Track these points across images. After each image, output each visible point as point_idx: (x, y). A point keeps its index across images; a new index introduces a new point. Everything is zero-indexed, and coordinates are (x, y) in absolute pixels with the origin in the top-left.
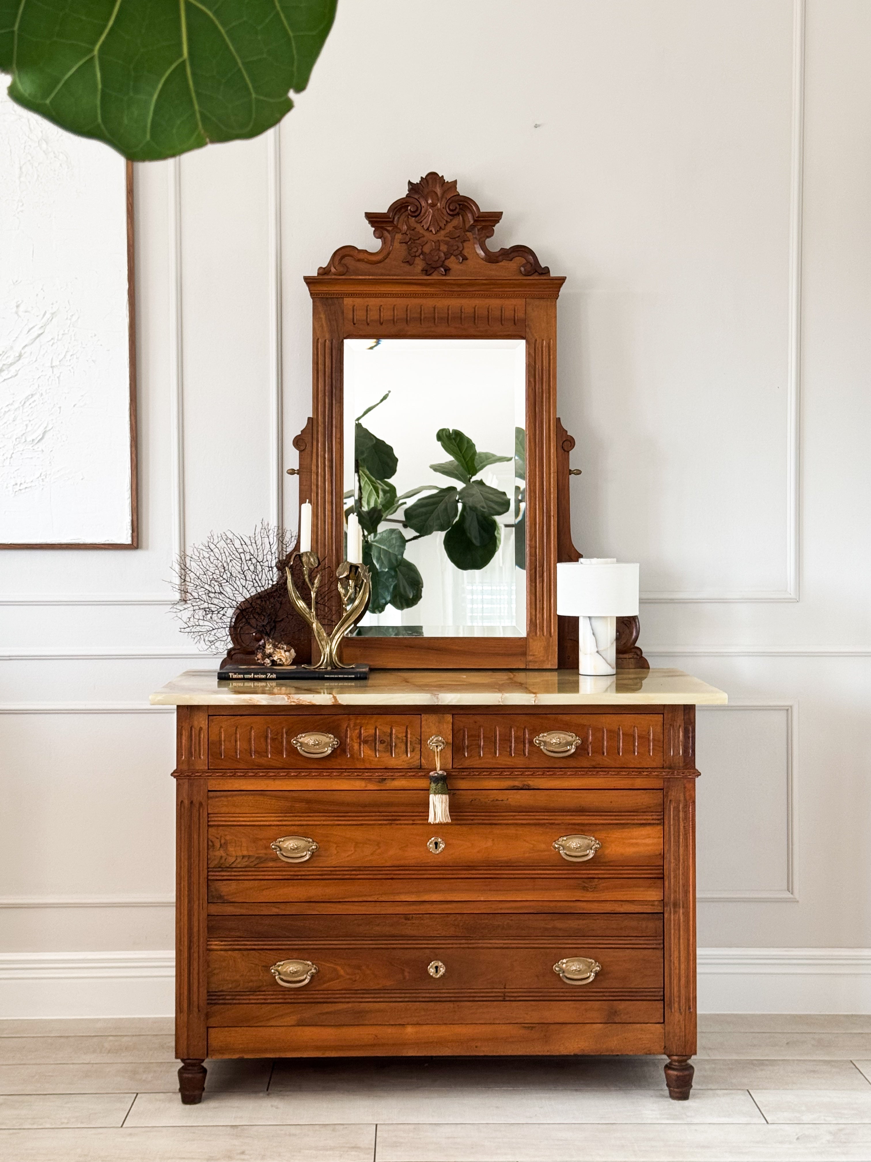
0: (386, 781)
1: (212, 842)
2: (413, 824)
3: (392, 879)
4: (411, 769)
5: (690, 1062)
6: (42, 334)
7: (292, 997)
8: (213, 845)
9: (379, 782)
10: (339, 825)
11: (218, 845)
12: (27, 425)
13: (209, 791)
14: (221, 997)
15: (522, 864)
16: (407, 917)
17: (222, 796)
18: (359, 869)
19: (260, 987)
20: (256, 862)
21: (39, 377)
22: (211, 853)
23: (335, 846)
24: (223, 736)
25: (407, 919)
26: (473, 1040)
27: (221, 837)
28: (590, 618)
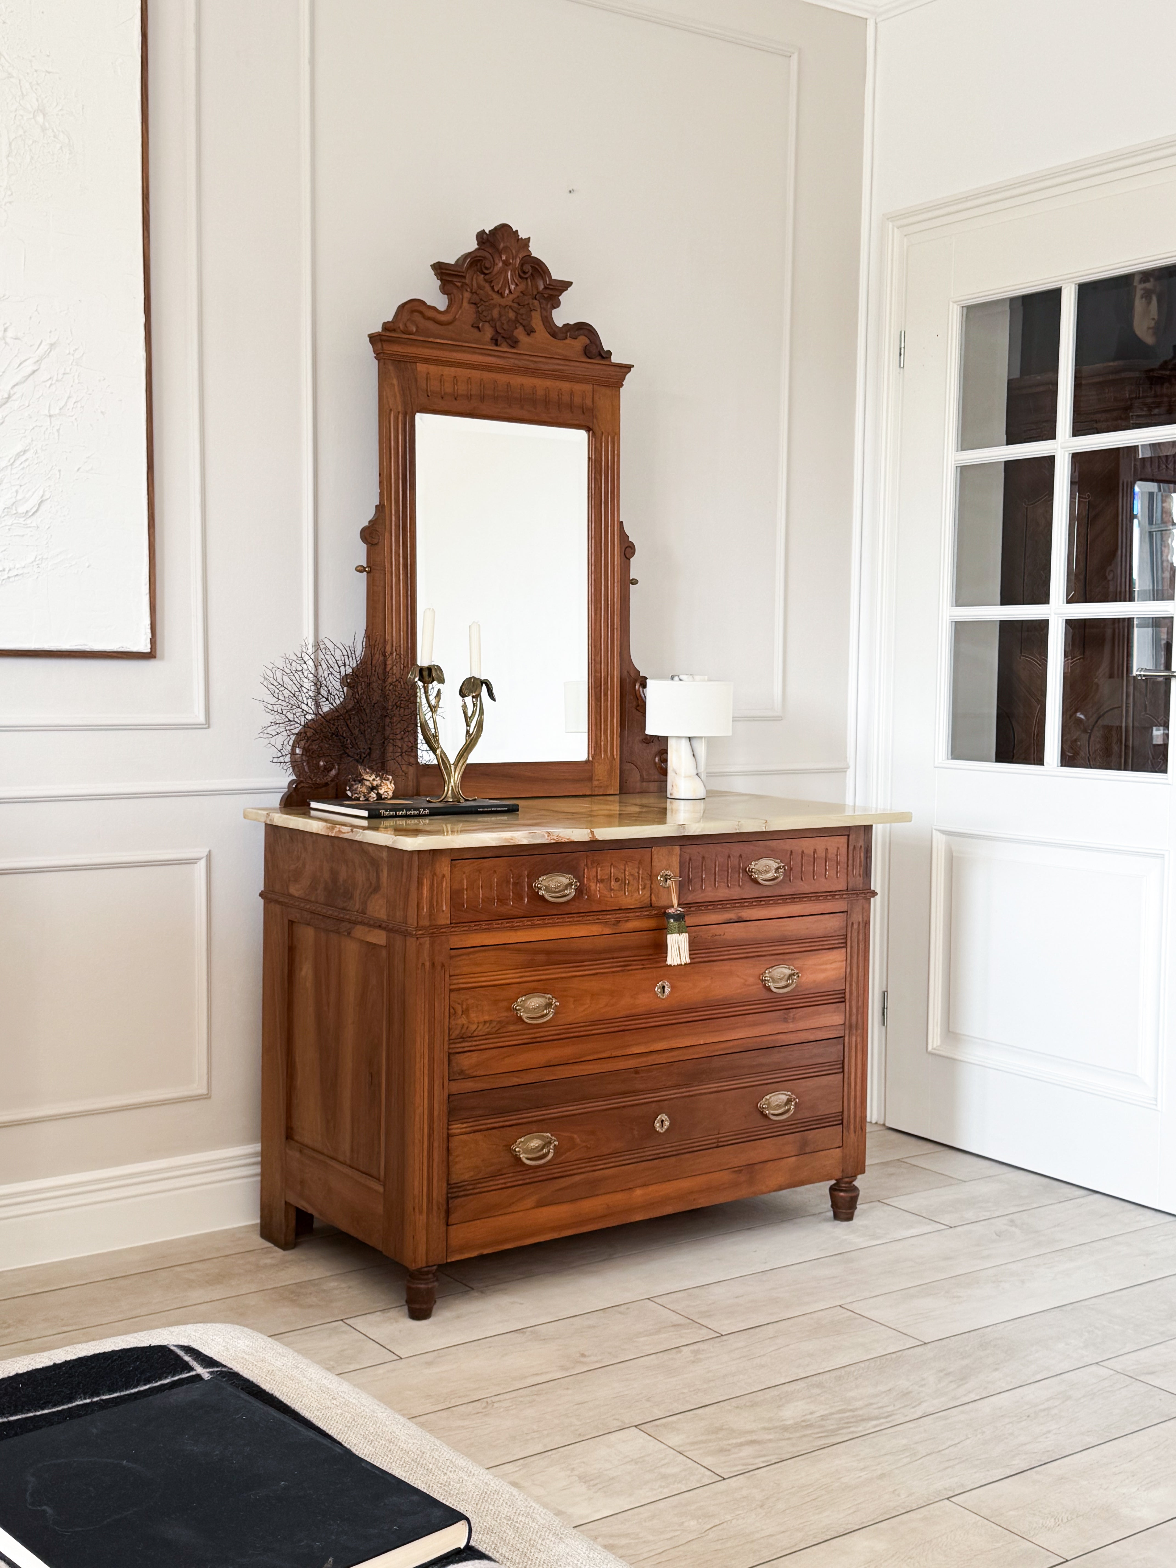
0: (620, 924)
1: (453, 1008)
2: (642, 969)
3: (623, 1031)
4: (643, 908)
5: (855, 1183)
6: (37, 370)
7: (531, 1176)
8: (455, 1013)
9: (614, 925)
10: (576, 976)
11: (460, 1012)
12: (17, 492)
13: (451, 949)
14: (462, 1189)
15: (735, 1001)
16: (636, 1071)
17: (463, 955)
18: (593, 1023)
19: (500, 1170)
20: (496, 1028)
21: (33, 428)
22: (453, 1022)
23: (572, 1000)
24: (465, 884)
25: (637, 1072)
26: (692, 1192)
27: (463, 1001)
28: (689, 738)
